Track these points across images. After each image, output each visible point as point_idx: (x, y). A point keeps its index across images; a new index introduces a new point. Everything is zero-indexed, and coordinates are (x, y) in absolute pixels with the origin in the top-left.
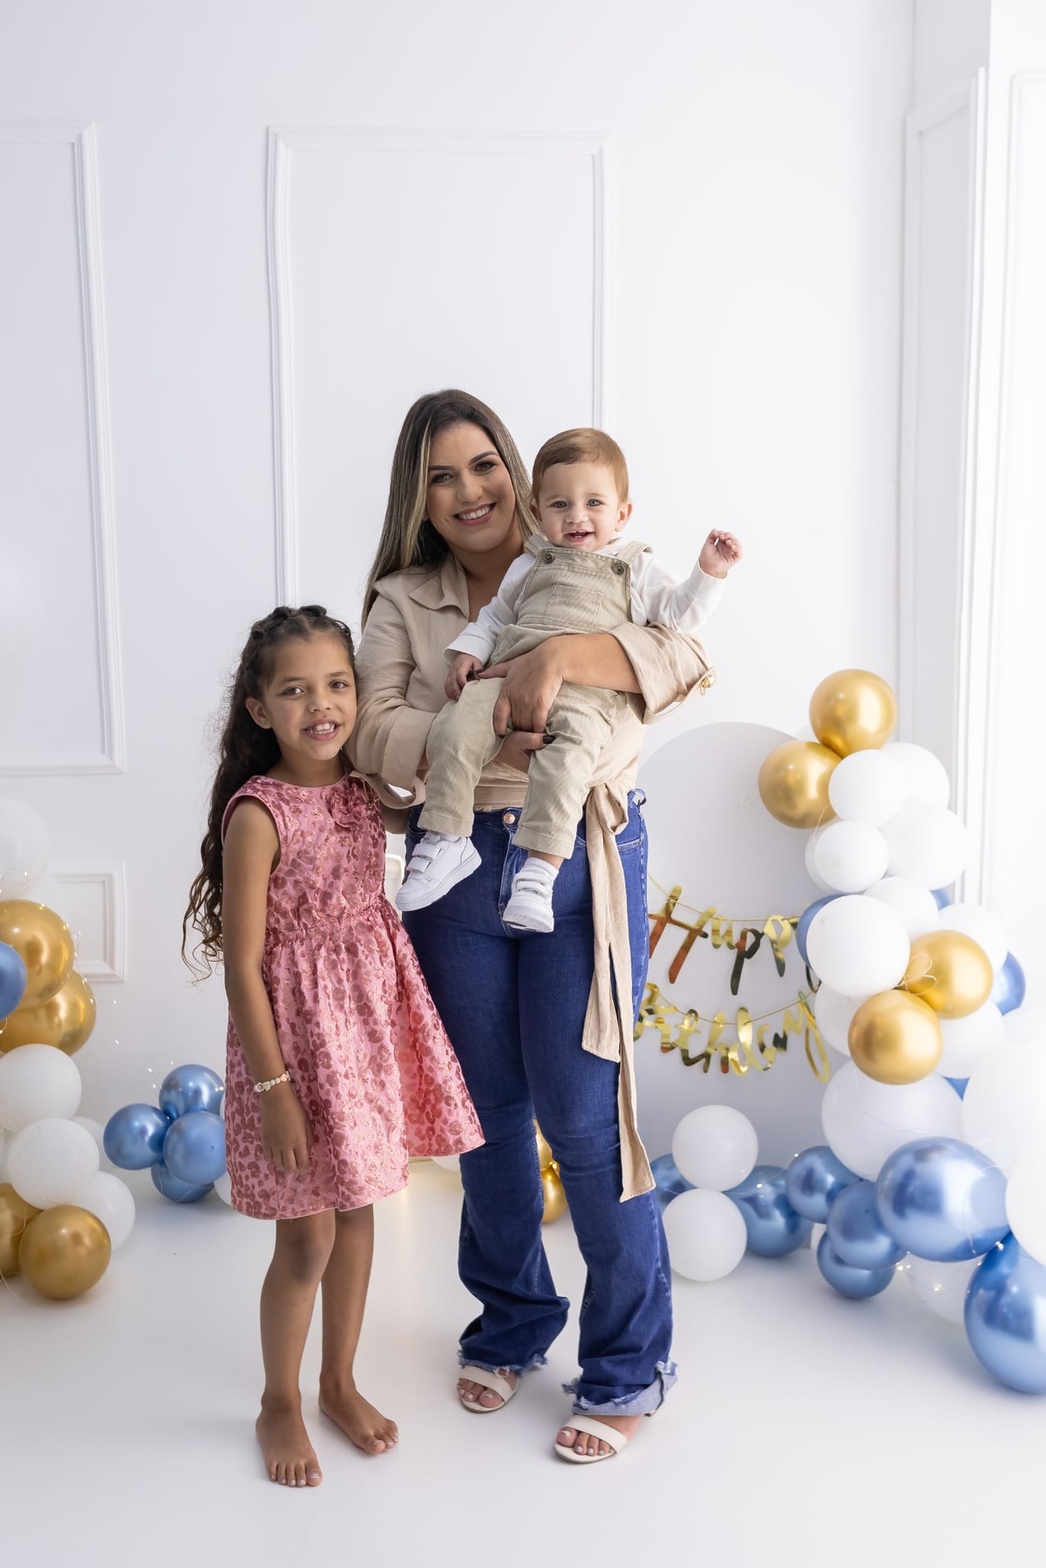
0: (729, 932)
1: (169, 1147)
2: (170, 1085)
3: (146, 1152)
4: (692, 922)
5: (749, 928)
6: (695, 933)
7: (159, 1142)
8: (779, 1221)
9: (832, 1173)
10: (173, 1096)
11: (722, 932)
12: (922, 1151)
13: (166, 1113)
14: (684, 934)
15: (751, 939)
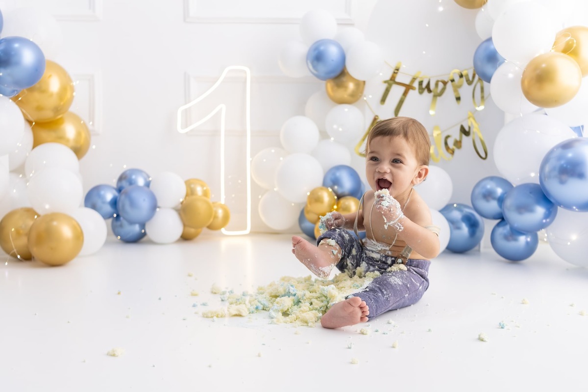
0: (429, 84)
1: (120, 205)
2: (121, 179)
3: (108, 209)
4: (407, 82)
5: (440, 80)
6: (408, 88)
7: (114, 203)
8: (465, 229)
9: (501, 187)
10: (124, 184)
11: (424, 85)
12: (567, 146)
13: (119, 190)
14: (403, 89)
15: (441, 85)
